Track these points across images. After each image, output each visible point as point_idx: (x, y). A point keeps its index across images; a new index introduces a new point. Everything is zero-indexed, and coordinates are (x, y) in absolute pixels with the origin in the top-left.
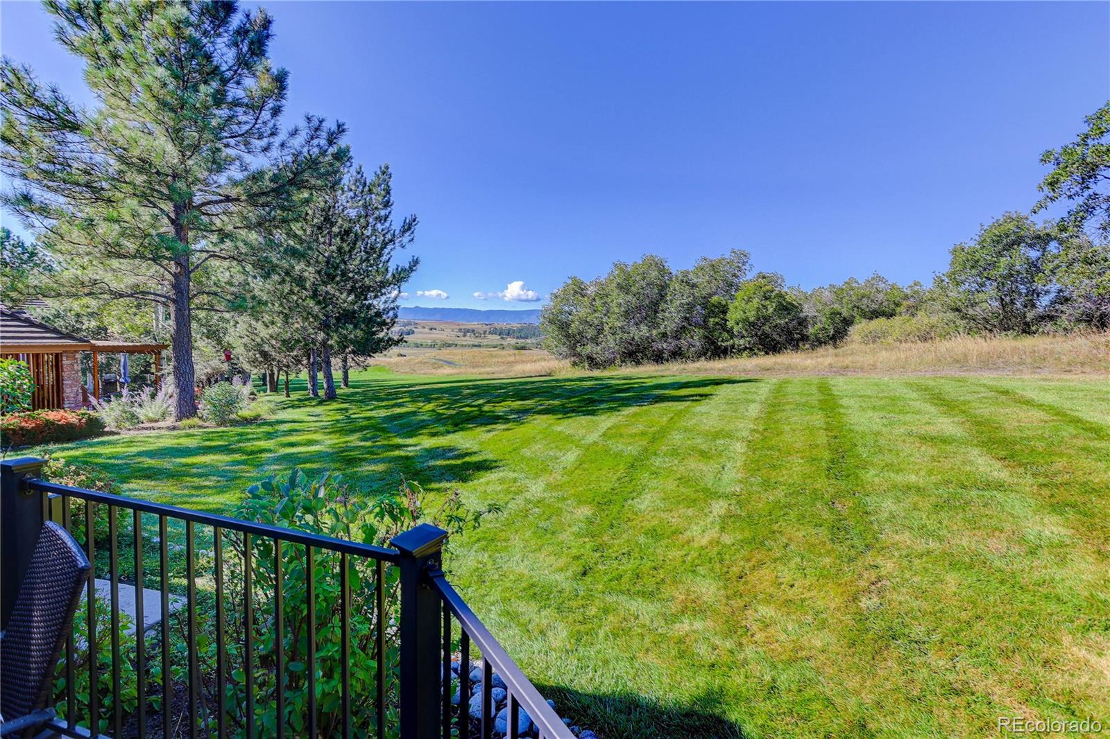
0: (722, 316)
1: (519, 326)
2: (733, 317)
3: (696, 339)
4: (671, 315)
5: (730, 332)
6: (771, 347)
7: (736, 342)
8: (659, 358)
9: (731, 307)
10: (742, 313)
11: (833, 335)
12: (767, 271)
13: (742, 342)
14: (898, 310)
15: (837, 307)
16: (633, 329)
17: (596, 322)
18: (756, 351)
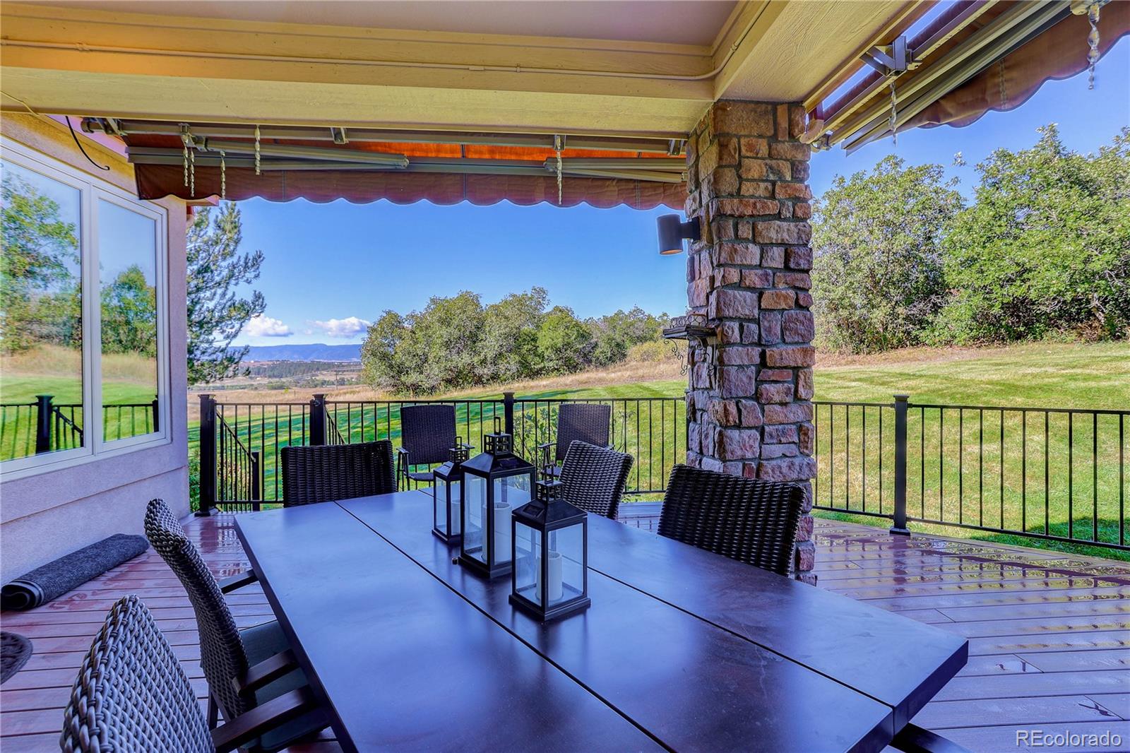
0: (533, 344)
1: (270, 363)
2: (544, 343)
3: (513, 362)
4: (491, 344)
5: (542, 357)
6: (572, 367)
7: (547, 365)
8: (479, 381)
9: (539, 335)
10: (550, 340)
11: (611, 357)
12: (561, 305)
13: (551, 364)
14: (655, 335)
15: (610, 333)
16: (455, 357)
17: (420, 353)
18: (562, 371)
